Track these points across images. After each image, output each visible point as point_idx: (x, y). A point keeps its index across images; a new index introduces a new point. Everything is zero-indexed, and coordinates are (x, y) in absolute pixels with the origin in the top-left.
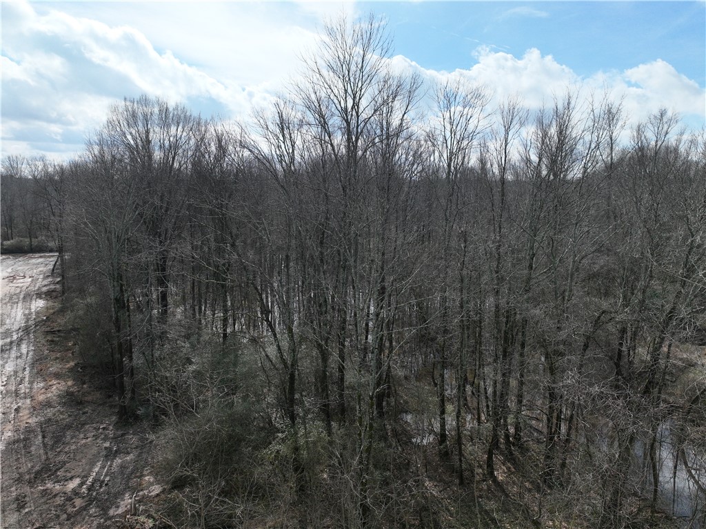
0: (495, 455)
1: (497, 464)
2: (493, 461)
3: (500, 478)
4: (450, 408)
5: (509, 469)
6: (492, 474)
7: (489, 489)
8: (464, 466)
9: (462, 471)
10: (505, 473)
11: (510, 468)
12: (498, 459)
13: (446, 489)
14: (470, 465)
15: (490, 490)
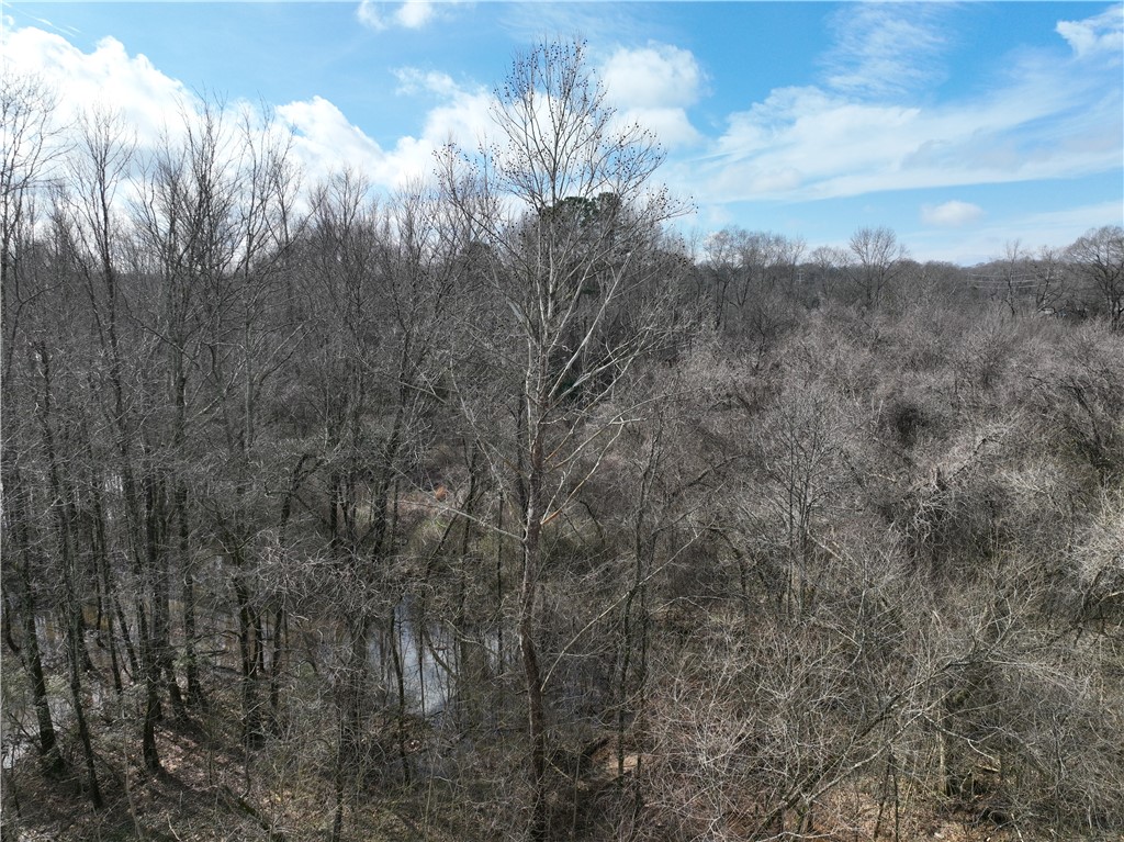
0: (157, 733)
1: (163, 747)
2: (154, 744)
3: (172, 767)
4: (54, 682)
5: (185, 746)
6: (154, 766)
7: (154, 793)
8: (99, 773)
9: (95, 784)
10: (179, 756)
11: (187, 744)
12: (163, 737)
13: (67, 829)
14: (111, 768)
15: (157, 793)
